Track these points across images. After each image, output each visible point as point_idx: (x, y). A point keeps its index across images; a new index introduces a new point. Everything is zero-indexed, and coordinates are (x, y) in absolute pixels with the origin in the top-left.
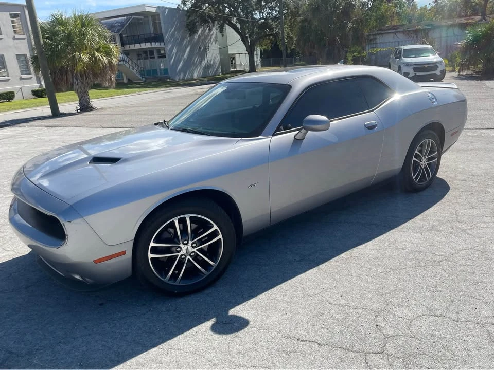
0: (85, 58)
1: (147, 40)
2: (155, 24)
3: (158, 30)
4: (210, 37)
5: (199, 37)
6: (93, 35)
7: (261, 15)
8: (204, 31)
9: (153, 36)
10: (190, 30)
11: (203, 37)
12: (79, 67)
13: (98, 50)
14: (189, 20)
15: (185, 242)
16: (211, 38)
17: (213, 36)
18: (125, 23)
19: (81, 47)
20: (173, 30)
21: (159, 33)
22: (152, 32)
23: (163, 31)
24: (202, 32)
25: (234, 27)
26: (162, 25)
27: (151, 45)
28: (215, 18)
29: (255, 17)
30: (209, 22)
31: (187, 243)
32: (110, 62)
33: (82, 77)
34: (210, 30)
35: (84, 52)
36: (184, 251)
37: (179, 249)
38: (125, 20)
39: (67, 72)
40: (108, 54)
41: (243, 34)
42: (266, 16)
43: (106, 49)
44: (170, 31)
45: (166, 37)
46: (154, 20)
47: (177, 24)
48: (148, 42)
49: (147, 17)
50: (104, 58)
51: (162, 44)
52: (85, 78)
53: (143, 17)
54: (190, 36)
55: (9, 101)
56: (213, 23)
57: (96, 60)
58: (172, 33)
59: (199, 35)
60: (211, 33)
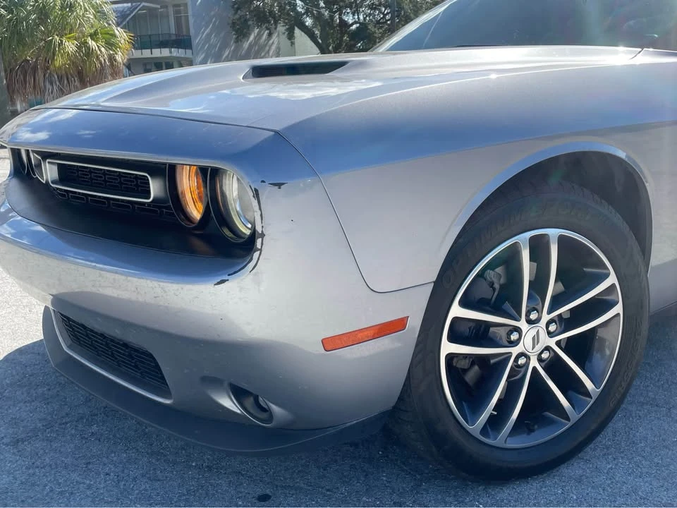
0: (70, 46)
1: (163, 44)
2: (178, 20)
3: (184, 30)
4: (267, 48)
5: (251, 46)
6: (86, 10)
7: (356, 17)
8: (259, 36)
9: (174, 38)
10: (237, 32)
11: (257, 48)
12: (59, 61)
13: (93, 36)
14: (237, 16)
15: (533, 316)
16: (269, 50)
17: (274, 47)
18: (128, 12)
19: (64, 28)
20: (208, 30)
21: (184, 33)
22: (173, 31)
23: (192, 32)
24: (255, 38)
25: (309, 32)
26: (191, 21)
27: (171, 52)
28: (280, 16)
29: (345, 18)
30: (269, 22)
31: (538, 320)
32: (112, 59)
33: (60, 78)
34: (270, 35)
35: (68, 36)
36: (526, 344)
37: (514, 337)
38: (129, 8)
39: (35, 69)
40: (110, 45)
41: (324, 46)
42: (365, 19)
43: (108, 36)
44: (203, 33)
45: (195, 42)
46: (177, 12)
47: (215, 22)
48: (165, 47)
49: (167, 7)
50: (103, 49)
51: (189, 51)
52: (66, 82)
53: (159, 6)
54: (237, 41)
56: (276, 23)
57: (89, 53)
58: (208, 35)
59: (250, 43)
60: (271, 42)
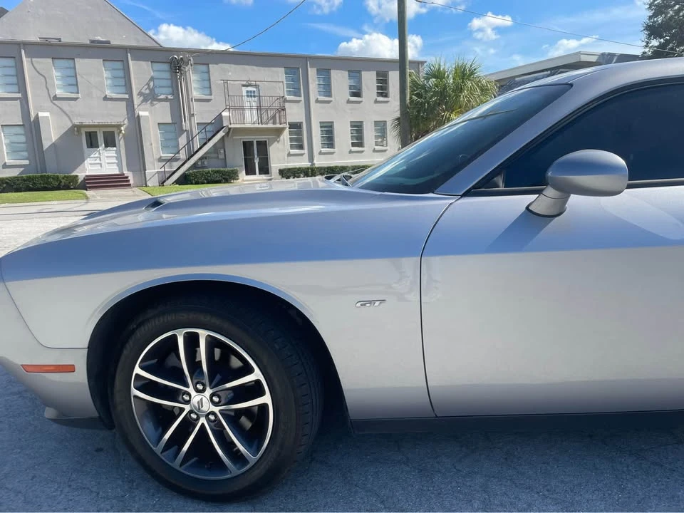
15: (198, 387)
31: (203, 391)
35: (456, 111)
37: (186, 397)
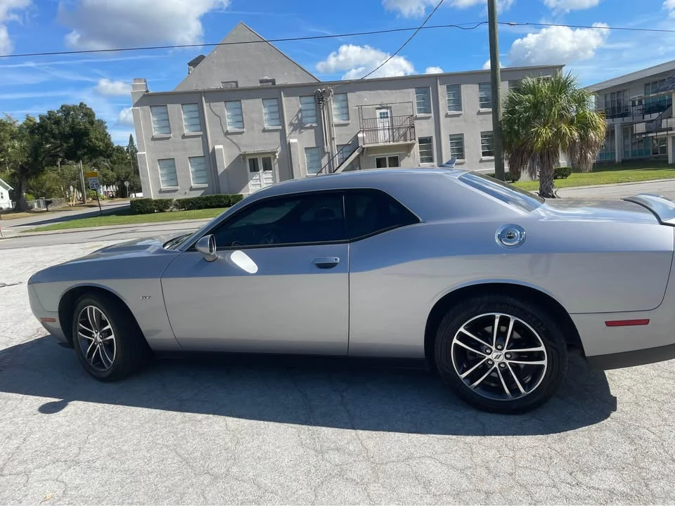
31: (97, 333)
40: (586, 125)
55: (513, 182)
